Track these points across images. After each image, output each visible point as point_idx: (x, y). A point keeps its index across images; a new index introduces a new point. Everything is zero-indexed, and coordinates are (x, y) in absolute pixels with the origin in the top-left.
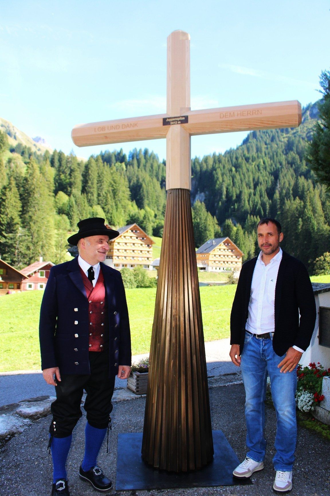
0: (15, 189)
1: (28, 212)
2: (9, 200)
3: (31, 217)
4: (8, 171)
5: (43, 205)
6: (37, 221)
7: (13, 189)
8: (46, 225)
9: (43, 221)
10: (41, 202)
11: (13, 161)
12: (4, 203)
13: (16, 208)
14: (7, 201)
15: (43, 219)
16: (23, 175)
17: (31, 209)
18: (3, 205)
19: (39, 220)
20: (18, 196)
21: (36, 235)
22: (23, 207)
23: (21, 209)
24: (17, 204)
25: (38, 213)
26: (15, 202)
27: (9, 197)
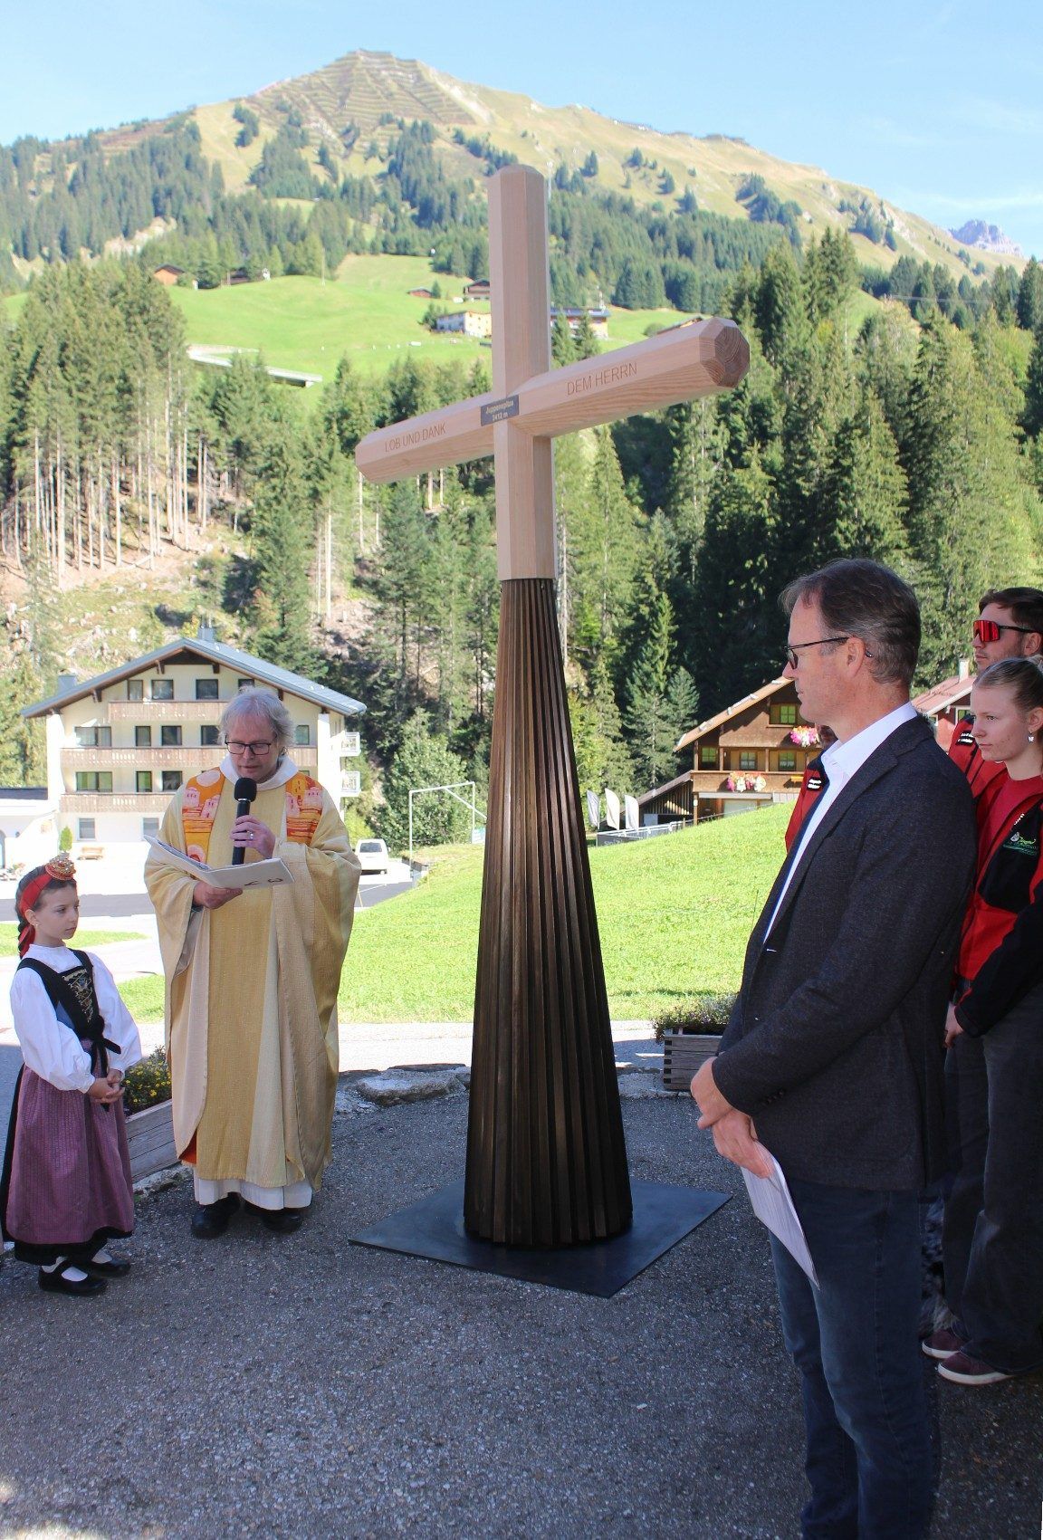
0: (880, 429)
1: (931, 502)
2: (863, 467)
3: (939, 521)
4: (862, 368)
5: (982, 475)
6: (962, 534)
7: (873, 430)
8: (996, 544)
9: (987, 530)
10: (973, 463)
11: (878, 328)
12: (846, 480)
13: (888, 494)
14: (855, 473)
15: (981, 523)
16: (912, 375)
17: (939, 493)
18: (846, 488)
19: (969, 527)
20: (895, 450)
21: (957, 580)
22: (910, 487)
23: (906, 495)
24: (891, 480)
25: (964, 503)
26: (884, 473)
27: (862, 458)
